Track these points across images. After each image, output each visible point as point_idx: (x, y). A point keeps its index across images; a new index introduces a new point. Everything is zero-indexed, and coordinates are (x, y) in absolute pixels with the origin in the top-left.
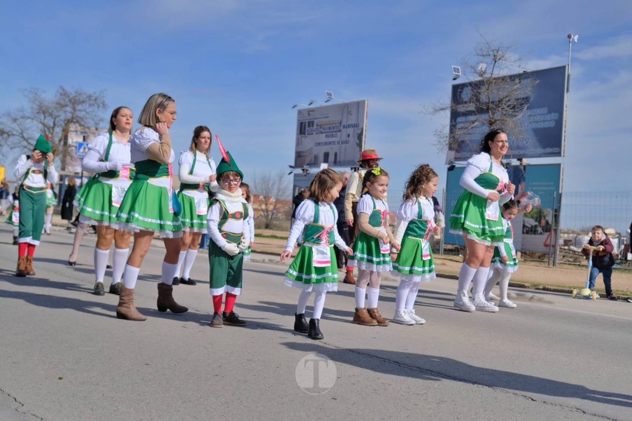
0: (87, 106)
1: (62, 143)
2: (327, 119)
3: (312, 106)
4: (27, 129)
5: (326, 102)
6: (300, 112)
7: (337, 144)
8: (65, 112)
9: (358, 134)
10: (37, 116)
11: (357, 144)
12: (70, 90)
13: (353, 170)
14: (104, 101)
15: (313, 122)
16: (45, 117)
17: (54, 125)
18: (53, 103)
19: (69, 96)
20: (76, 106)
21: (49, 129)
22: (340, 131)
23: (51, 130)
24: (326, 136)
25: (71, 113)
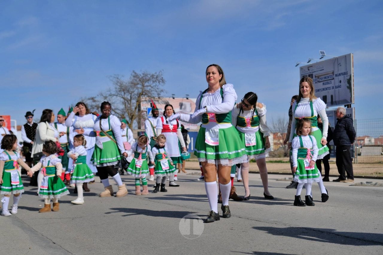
0: (152, 82)
1: (137, 110)
2: (323, 71)
3: (310, 63)
5: (321, 59)
6: (301, 69)
7: (332, 89)
8: (137, 88)
9: (347, 79)
10: (119, 93)
11: (348, 87)
12: (140, 73)
13: (346, 107)
14: (162, 78)
15: (312, 75)
16: (124, 93)
17: (131, 98)
18: (129, 83)
19: (139, 77)
20: (144, 83)
21: (127, 101)
22: (333, 79)
23: (129, 102)
24: (323, 84)
25: (141, 88)
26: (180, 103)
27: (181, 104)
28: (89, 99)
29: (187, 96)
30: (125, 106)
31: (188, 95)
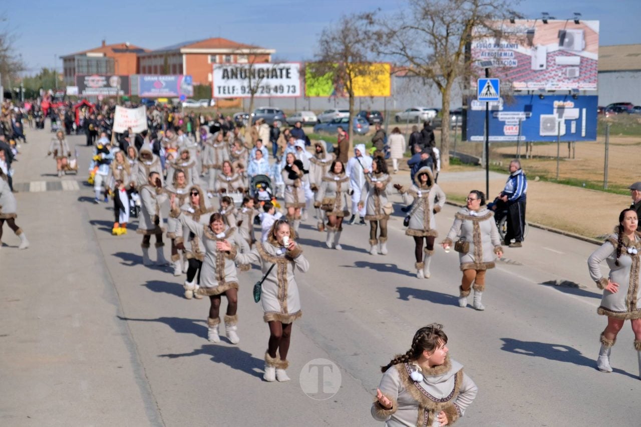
1: (462, 57)
4: (411, 43)
8: (463, 10)
10: (423, 22)
16: (434, 23)
17: (448, 34)
21: (440, 41)
23: (444, 41)
25: (471, 10)
26: (560, 32)
27: (561, 34)
28: (361, 18)
29: (576, 16)
30: (436, 48)
31: (579, 14)
